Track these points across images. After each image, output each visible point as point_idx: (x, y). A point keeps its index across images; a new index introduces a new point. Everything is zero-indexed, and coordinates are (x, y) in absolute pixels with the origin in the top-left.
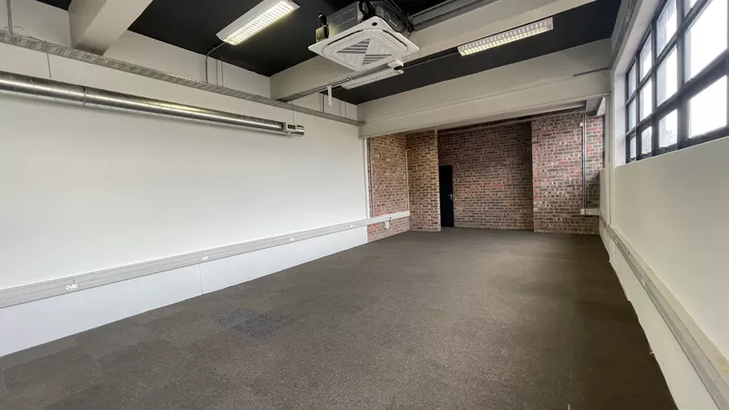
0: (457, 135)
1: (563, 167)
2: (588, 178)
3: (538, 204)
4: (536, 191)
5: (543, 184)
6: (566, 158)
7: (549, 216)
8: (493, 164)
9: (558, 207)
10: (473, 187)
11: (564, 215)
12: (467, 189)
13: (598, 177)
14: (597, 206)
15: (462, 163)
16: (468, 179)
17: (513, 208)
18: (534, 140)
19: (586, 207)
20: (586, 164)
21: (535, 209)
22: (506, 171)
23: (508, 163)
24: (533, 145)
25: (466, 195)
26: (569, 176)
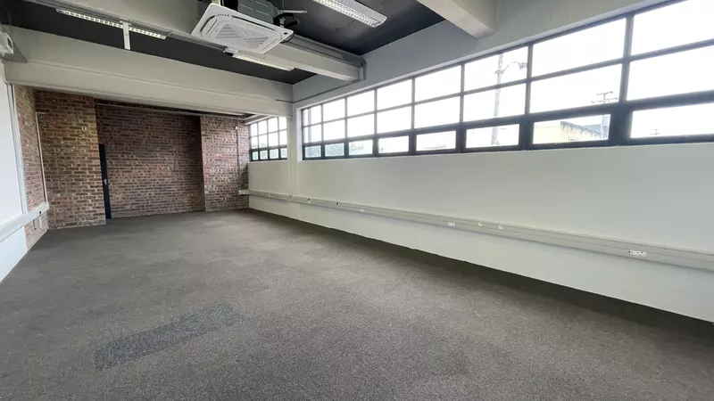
0: (108, 108)
1: (227, 158)
2: (242, 168)
3: (208, 187)
4: (206, 176)
5: (212, 171)
6: (227, 151)
7: (217, 197)
8: (158, 149)
9: (223, 190)
10: (134, 172)
11: (228, 196)
12: (126, 174)
13: (247, 168)
14: (247, 188)
15: (118, 144)
16: (128, 162)
17: (181, 192)
18: (203, 133)
19: (242, 189)
20: (240, 157)
21: (206, 192)
22: (172, 157)
23: (174, 149)
24: (203, 137)
25: (126, 181)
26: (230, 165)
